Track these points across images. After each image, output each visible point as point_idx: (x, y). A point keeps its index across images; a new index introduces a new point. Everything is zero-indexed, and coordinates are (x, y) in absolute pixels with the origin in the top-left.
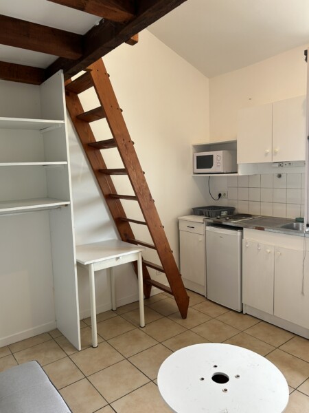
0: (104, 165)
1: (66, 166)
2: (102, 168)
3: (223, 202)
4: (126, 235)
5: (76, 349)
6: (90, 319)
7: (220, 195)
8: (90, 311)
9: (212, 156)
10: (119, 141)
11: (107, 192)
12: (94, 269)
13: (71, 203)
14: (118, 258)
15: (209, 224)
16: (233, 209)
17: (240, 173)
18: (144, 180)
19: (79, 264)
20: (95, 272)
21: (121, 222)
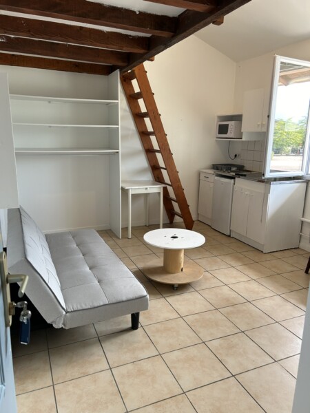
0: (146, 129)
1: (118, 128)
2: (144, 130)
3: (238, 162)
4: (158, 178)
5: (118, 238)
6: (127, 228)
7: (236, 156)
8: (128, 224)
9: (228, 125)
10: (151, 114)
11: (147, 148)
12: (131, 192)
13: (120, 151)
14: (147, 189)
15: (218, 175)
16: (243, 167)
17: (244, 139)
18: (166, 140)
19: (123, 189)
20: (132, 195)
21: (155, 168)
